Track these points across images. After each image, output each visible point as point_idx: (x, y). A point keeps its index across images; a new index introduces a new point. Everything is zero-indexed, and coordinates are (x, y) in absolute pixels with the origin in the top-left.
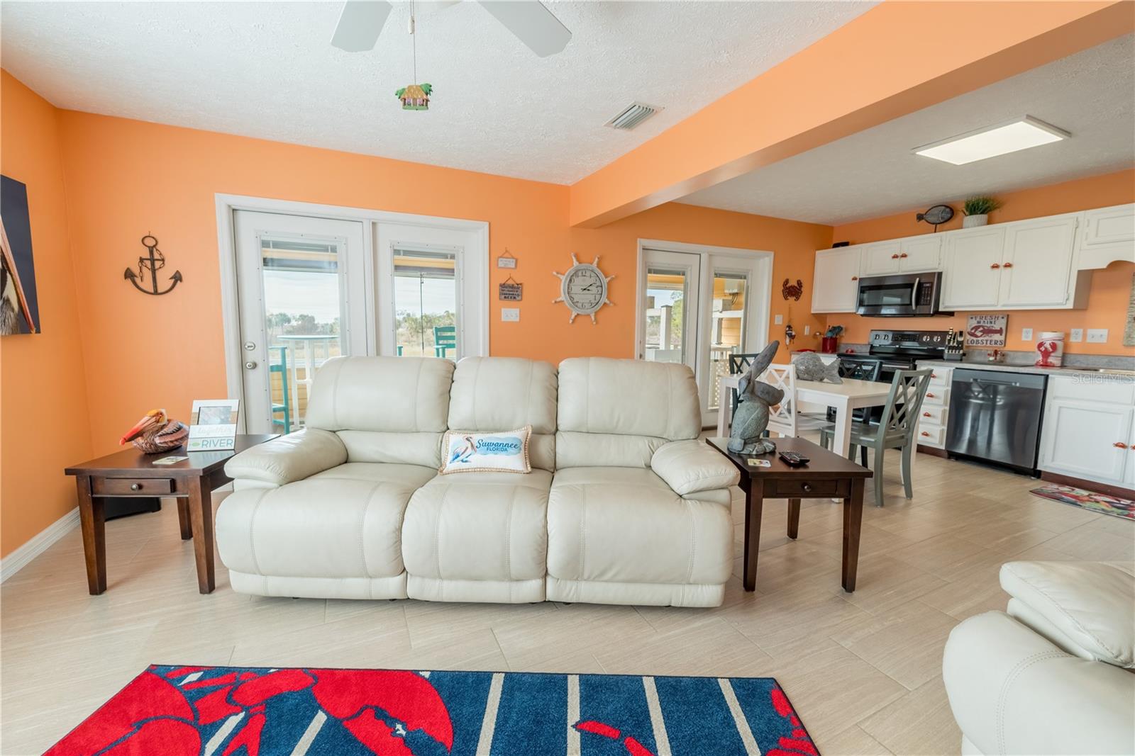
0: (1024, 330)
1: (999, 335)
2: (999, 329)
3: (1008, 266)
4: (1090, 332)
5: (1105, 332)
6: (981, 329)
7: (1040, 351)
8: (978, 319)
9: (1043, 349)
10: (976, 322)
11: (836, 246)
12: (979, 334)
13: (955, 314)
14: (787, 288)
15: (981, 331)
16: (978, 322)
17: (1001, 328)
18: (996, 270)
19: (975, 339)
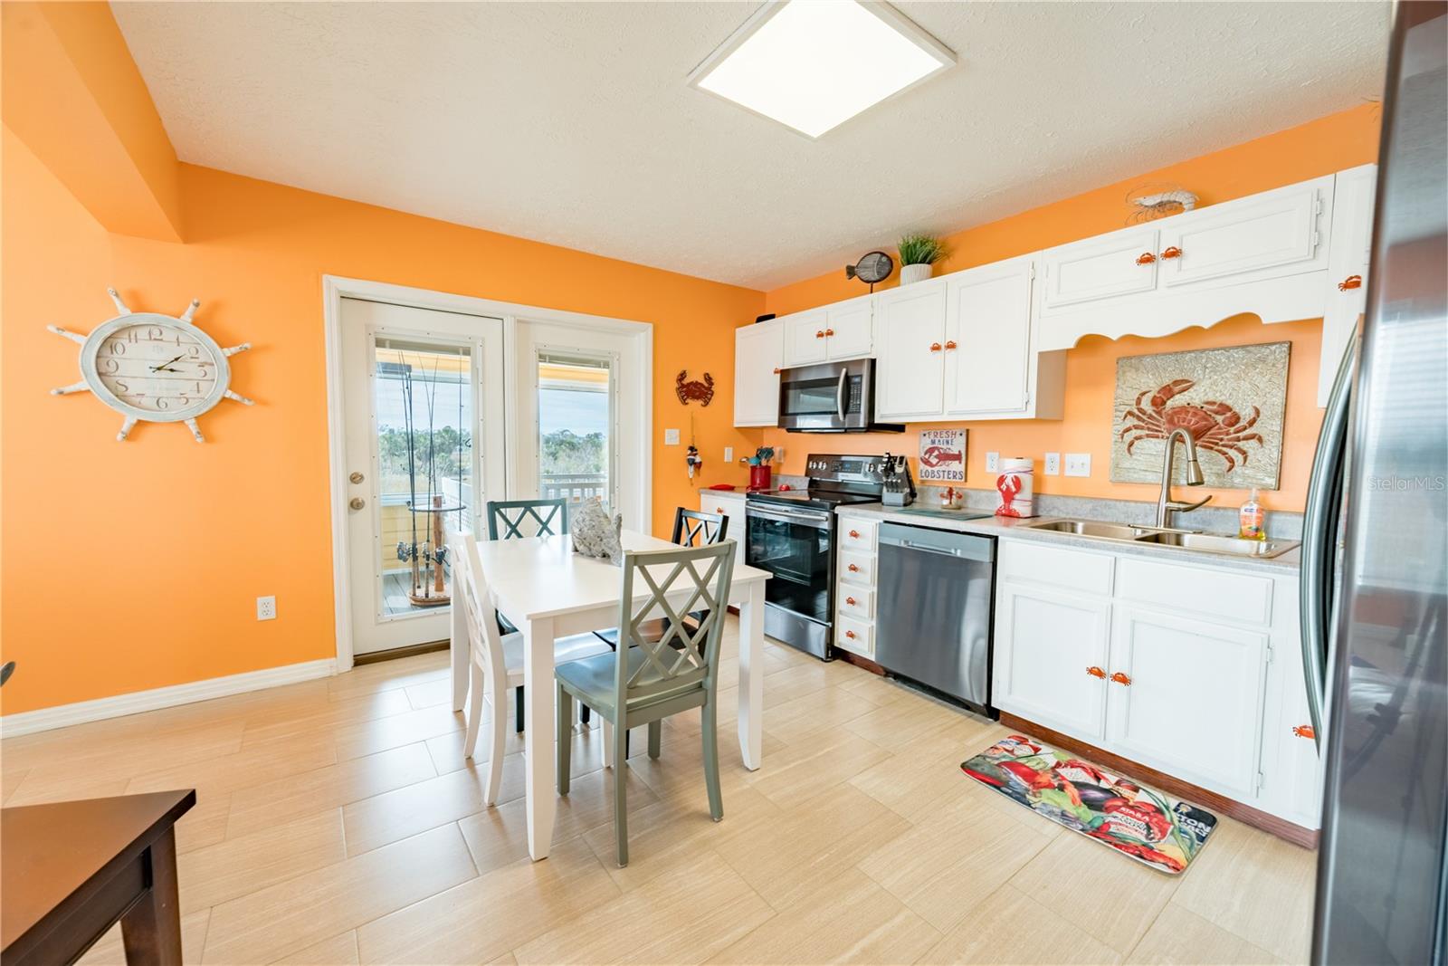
0: (989, 454)
1: (957, 462)
2: (957, 453)
3: (951, 346)
4: (1069, 458)
5: (1086, 458)
6: (936, 453)
7: (1000, 490)
8: (932, 437)
9: (1004, 487)
10: (929, 441)
11: (760, 319)
12: (934, 461)
13: (907, 429)
14: (683, 386)
15: (936, 457)
16: (933, 442)
17: (960, 452)
18: (937, 353)
19: (930, 469)
